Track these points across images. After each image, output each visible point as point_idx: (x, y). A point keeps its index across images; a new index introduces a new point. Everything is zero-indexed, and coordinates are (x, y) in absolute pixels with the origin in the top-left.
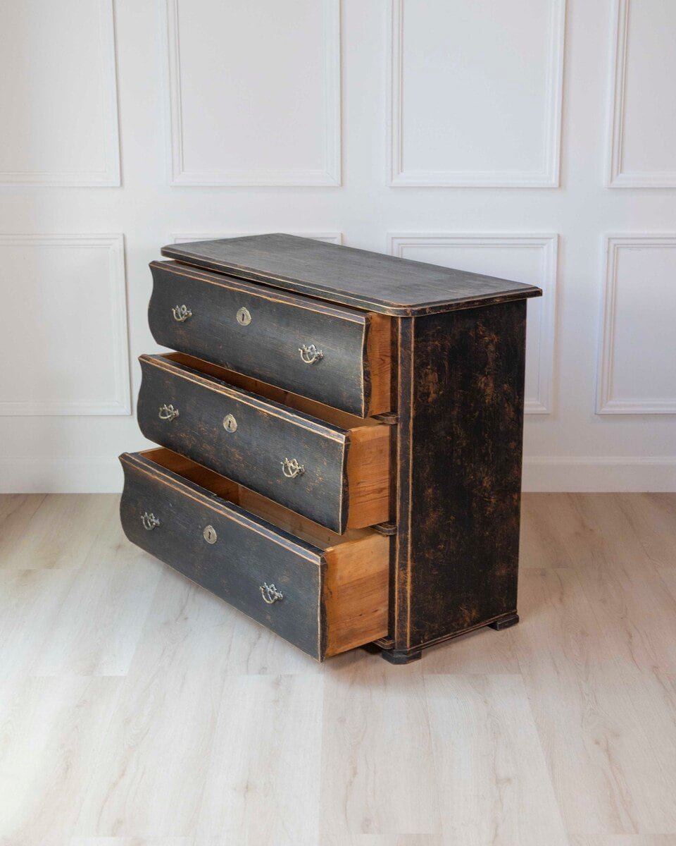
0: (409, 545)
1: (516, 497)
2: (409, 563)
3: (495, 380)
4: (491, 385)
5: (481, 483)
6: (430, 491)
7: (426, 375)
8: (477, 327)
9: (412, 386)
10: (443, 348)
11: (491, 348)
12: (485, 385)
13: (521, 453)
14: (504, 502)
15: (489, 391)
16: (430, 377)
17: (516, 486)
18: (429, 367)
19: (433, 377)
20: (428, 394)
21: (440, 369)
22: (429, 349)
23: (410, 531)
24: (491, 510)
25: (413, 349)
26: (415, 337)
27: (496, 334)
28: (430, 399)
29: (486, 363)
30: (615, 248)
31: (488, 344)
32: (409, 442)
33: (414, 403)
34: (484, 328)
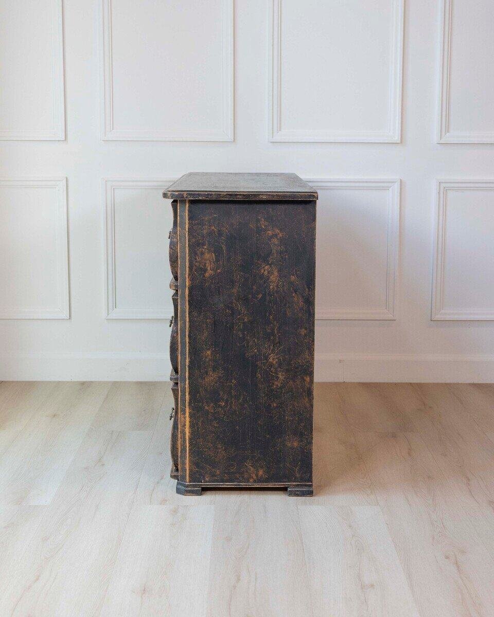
0: (187, 394)
1: (308, 379)
2: (187, 410)
3: (279, 271)
4: (276, 274)
5: (267, 358)
6: (209, 352)
7: (202, 253)
8: (258, 221)
9: (187, 260)
10: (220, 234)
11: (275, 241)
12: (269, 272)
13: (313, 341)
14: (294, 381)
15: (272, 278)
16: (207, 256)
17: (308, 370)
18: (205, 247)
19: (209, 256)
20: (205, 270)
21: (218, 252)
22: (205, 232)
23: (187, 382)
24: (279, 385)
25: (187, 230)
26: (189, 220)
27: (281, 230)
28: (207, 275)
29: (270, 253)
30: (444, 190)
31: (272, 237)
32: (186, 306)
33: (189, 275)
34: (266, 223)
